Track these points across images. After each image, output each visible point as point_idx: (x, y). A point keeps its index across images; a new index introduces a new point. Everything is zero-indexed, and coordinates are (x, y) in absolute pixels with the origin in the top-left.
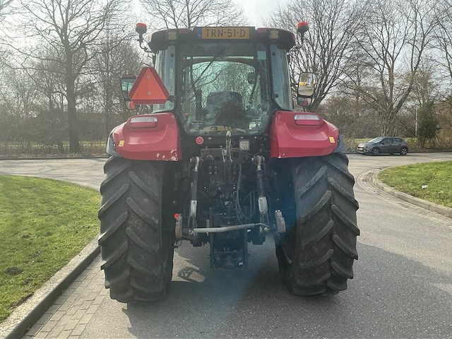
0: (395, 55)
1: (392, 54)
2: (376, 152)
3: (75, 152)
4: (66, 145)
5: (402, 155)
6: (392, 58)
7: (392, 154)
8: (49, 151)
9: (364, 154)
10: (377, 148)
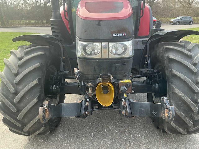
2: (178, 23)
5: (190, 24)
9: (173, 24)
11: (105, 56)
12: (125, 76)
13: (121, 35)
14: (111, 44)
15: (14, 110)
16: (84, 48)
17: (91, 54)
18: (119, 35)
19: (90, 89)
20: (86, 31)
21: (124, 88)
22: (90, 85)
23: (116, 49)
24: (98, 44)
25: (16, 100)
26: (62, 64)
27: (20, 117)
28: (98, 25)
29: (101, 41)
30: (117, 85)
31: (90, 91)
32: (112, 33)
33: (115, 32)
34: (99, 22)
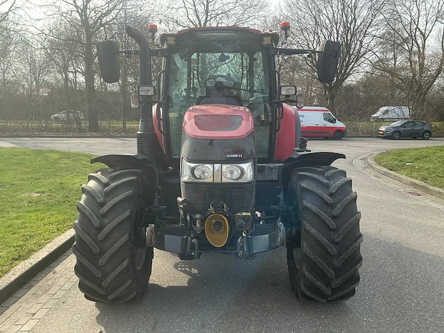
0: (427, 32)
1: (423, 31)
2: (397, 135)
3: (95, 131)
4: (85, 125)
6: (424, 36)
7: (415, 138)
8: (69, 130)
9: (385, 138)
10: (398, 132)
11: (217, 180)
12: (243, 207)
13: (236, 156)
14: (225, 167)
15: (96, 250)
16: (193, 170)
17: (200, 178)
18: (234, 156)
19: (197, 222)
20: (195, 151)
21: (241, 221)
22: (198, 216)
23: (232, 172)
24: (210, 166)
25: (100, 237)
26: (157, 197)
27: (102, 261)
28: (209, 144)
29: (213, 162)
30: (232, 218)
31: (198, 225)
32: (226, 154)
33: (230, 153)
34: (211, 141)
